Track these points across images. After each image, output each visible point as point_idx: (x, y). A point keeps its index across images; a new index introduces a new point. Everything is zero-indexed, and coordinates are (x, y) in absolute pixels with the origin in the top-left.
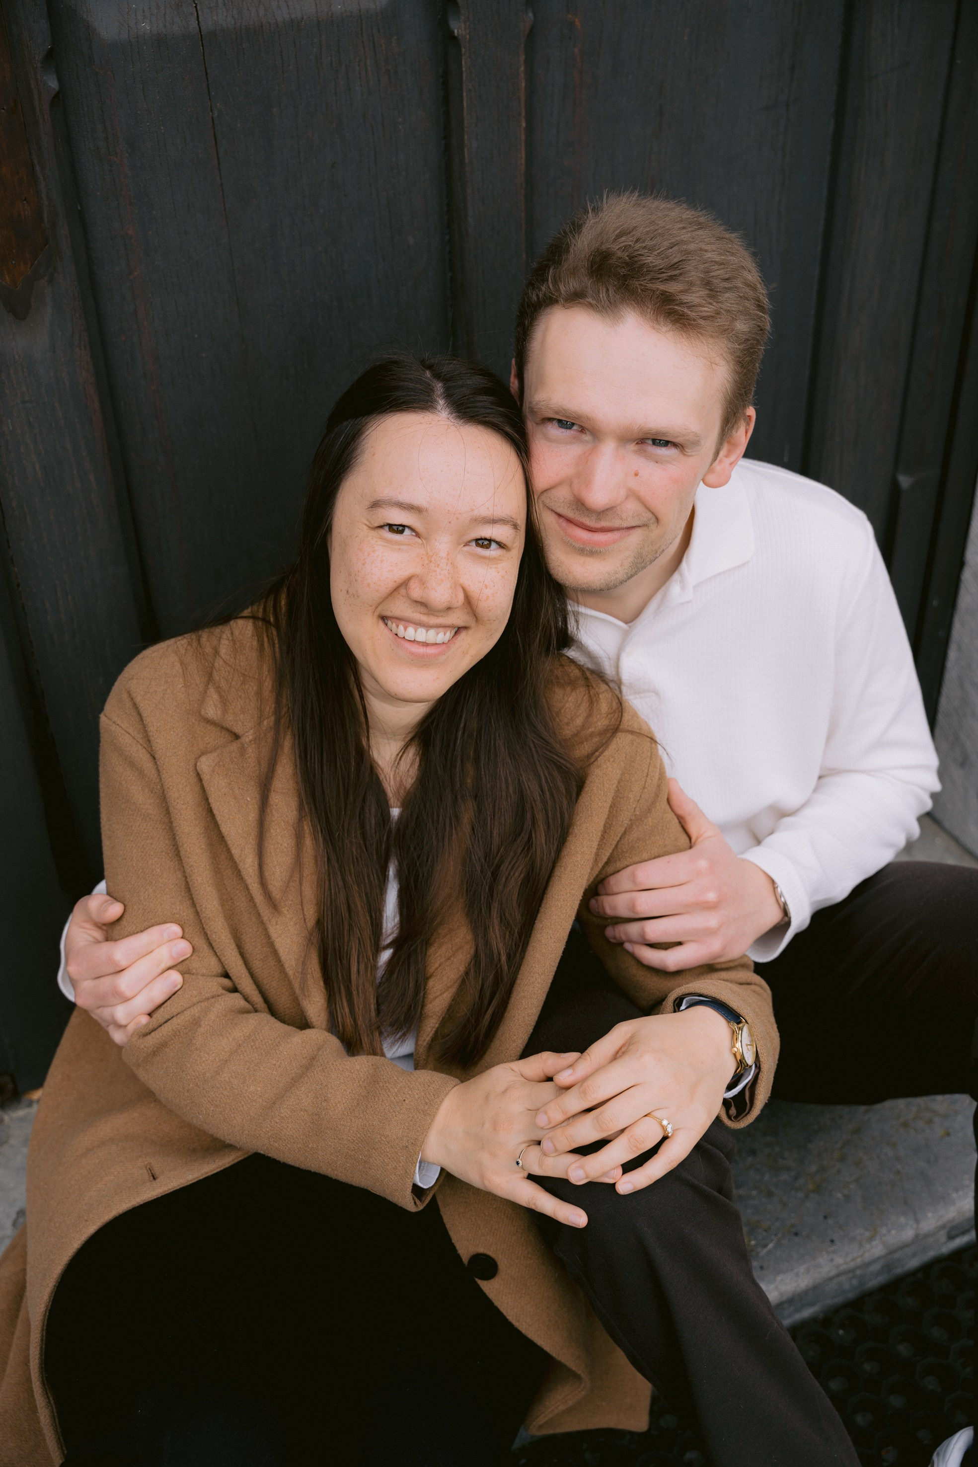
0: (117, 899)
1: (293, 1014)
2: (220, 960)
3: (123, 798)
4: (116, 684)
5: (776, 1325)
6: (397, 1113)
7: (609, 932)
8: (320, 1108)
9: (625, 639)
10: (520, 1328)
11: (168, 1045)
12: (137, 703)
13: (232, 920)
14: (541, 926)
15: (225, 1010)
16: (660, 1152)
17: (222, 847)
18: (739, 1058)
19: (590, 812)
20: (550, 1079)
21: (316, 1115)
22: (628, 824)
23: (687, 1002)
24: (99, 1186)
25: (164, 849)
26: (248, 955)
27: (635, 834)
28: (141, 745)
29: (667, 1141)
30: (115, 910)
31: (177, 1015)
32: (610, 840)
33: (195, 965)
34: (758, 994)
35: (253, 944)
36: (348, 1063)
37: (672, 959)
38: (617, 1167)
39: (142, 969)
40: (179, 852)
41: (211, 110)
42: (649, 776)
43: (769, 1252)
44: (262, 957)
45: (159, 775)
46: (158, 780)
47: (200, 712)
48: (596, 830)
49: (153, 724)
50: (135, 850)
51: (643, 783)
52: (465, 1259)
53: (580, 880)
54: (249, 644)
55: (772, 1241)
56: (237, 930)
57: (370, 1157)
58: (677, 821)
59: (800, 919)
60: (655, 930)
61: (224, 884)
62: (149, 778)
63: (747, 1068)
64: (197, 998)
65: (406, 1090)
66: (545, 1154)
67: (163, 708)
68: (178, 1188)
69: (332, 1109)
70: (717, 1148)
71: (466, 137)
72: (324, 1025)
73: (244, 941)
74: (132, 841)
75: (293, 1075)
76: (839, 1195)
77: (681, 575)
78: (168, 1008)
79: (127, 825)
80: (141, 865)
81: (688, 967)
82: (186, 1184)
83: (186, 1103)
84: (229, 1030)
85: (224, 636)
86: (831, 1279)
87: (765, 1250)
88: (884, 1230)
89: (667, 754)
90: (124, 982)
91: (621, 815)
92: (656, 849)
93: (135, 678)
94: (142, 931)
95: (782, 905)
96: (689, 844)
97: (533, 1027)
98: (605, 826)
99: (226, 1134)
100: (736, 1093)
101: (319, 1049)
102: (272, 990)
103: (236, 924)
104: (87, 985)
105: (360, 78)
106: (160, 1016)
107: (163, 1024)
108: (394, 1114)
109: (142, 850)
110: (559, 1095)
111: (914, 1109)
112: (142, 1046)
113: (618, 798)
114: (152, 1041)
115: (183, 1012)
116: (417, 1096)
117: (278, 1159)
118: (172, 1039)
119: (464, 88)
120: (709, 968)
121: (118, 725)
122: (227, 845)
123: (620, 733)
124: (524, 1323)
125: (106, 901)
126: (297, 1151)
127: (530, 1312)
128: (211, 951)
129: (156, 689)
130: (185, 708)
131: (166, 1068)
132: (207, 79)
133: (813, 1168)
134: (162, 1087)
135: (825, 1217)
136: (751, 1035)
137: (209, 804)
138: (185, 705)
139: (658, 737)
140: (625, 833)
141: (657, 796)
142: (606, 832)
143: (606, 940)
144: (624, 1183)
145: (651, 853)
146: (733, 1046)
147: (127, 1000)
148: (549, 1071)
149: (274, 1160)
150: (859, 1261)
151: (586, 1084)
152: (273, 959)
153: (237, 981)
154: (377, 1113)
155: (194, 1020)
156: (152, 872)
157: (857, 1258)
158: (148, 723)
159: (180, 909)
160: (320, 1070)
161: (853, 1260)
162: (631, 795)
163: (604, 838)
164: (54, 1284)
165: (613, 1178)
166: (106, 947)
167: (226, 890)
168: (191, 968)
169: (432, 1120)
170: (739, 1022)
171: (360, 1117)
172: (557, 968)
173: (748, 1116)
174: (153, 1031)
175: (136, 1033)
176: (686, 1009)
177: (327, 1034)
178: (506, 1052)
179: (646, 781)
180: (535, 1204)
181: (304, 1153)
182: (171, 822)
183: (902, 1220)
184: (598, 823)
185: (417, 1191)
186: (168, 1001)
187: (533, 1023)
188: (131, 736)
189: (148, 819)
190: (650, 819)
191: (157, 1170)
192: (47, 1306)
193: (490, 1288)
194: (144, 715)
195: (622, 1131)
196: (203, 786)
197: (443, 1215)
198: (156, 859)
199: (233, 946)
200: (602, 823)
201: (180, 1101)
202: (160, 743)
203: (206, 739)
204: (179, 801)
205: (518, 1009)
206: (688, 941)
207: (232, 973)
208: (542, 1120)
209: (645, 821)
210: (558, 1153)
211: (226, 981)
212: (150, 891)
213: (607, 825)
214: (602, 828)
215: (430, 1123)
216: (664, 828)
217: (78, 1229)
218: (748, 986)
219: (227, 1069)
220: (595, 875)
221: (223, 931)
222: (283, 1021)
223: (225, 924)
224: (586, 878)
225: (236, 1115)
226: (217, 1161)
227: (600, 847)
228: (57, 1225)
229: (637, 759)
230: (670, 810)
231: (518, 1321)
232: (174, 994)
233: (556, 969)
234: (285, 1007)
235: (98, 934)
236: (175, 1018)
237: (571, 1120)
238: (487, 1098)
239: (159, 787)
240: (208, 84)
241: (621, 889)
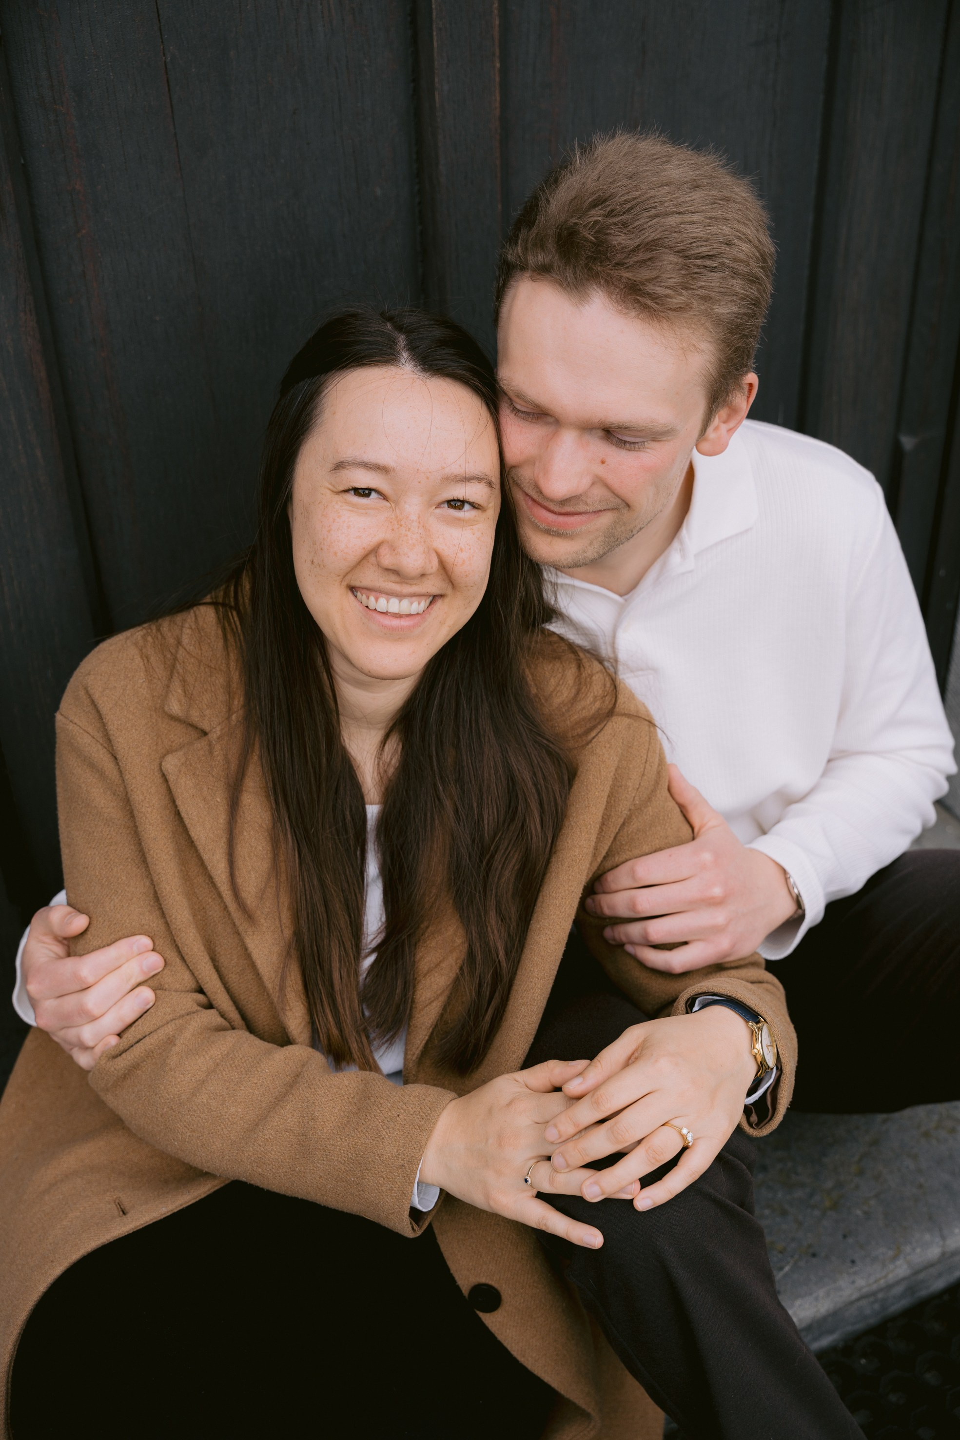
0: (80, 911)
1: (273, 1031)
2: (193, 974)
3: (83, 802)
4: (72, 680)
5: (805, 1350)
6: (391, 1130)
7: (608, 933)
8: (307, 1128)
9: (621, 612)
10: (525, 1364)
11: (140, 1067)
12: (95, 701)
13: (205, 931)
14: (539, 926)
15: (201, 1028)
16: (680, 1163)
17: (192, 852)
18: (759, 1060)
19: (586, 802)
20: (557, 1089)
21: (303, 1135)
22: (627, 815)
23: (700, 1002)
24: (65, 1223)
25: (129, 855)
26: (223, 969)
27: (634, 825)
28: (102, 745)
29: (687, 1152)
30: (80, 922)
31: (150, 1034)
32: (609, 832)
33: (167, 979)
34: (772, 993)
35: (229, 956)
36: (336, 1078)
37: (677, 960)
38: (635, 1182)
39: (112, 984)
40: (145, 858)
41: (164, 54)
42: (648, 762)
43: (786, 1276)
44: (238, 971)
45: (121, 776)
46: (120, 781)
47: (163, 708)
48: (593, 822)
49: (113, 722)
50: (98, 858)
51: (642, 769)
52: (465, 1290)
53: (578, 876)
54: (213, 632)
55: (788, 1263)
56: (211, 942)
57: (363, 1179)
58: (678, 810)
59: (814, 913)
60: (658, 930)
61: (195, 893)
62: (110, 780)
63: (768, 1069)
64: (171, 1016)
65: (400, 1105)
66: (555, 1170)
67: (124, 705)
68: (151, 1222)
69: (321, 1128)
70: (739, 1159)
71: (436, 80)
72: (307, 1041)
73: (219, 953)
74: (94, 848)
75: (277, 1093)
76: (859, 1212)
77: (681, 543)
78: (140, 1027)
79: (87, 831)
80: (104, 873)
81: (694, 968)
82: (159, 1218)
83: (159, 1129)
84: (205, 1048)
85: (187, 625)
86: (852, 1303)
87: (781, 1273)
88: (908, 1249)
89: (668, 738)
90: (92, 1000)
91: (619, 805)
92: (657, 841)
93: (92, 673)
94: (109, 945)
95: (795, 896)
96: (692, 835)
97: (534, 1036)
98: (603, 817)
99: (204, 1161)
100: (757, 1098)
101: (303, 1066)
102: (250, 1006)
103: (209, 935)
104: (49, 1004)
105: (323, 17)
106: (130, 1036)
107: (135, 1044)
108: (388, 1131)
109: (106, 857)
110: (570, 1107)
111: (935, 1117)
112: (112, 1069)
113: (616, 788)
114: (122, 1063)
115: (155, 1031)
116: (412, 1111)
117: (261, 1187)
118: (145, 1061)
119: (434, 26)
120: (718, 968)
121: (75, 724)
122: (196, 850)
123: (616, 717)
124: (530, 1359)
125: (70, 913)
126: (282, 1176)
127: (536, 1346)
128: (184, 964)
129: (115, 684)
130: (147, 704)
131: (138, 1091)
132: (159, 20)
133: (829, 1184)
134: (133, 1113)
135: (845, 1236)
136: (771, 1035)
137: (176, 807)
138: (147, 702)
139: (657, 718)
140: (624, 824)
141: (657, 783)
142: (604, 824)
143: (606, 941)
144: (643, 1198)
145: (651, 845)
146: (753, 1047)
147: (94, 1019)
148: (557, 1081)
149: (258, 1187)
150: (882, 1283)
151: (598, 1093)
152: (251, 972)
153: (212, 997)
154: (369, 1130)
155: (169, 1039)
156: (118, 880)
157: (880, 1279)
158: (108, 720)
159: (149, 920)
160: (305, 1087)
161: (876, 1282)
162: (630, 783)
163: (602, 830)
164: (19, 1331)
165: (631, 1194)
166: (71, 962)
167: (198, 899)
168: (162, 983)
169: (429, 1136)
170: (758, 1022)
171: (352, 1136)
172: (558, 972)
173: (771, 1122)
174: (123, 1052)
175: (105, 1055)
176: (699, 1010)
177: (310, 1050)
178: (506, 1064)
179: (645, 768)
180: (545, 1225)
181: (290, 1178)
182: (136, 827)
183: (927, 1237)
184: (595, 814)
185: (416, 1215)
186: (140, 1020)
187: (534, 1032)
188: (90, 735)
189: (111, 824)
190: (650, 808)
191: (126, 1204)
192: (12, 1356)
193: (492, 1321)
194: (104, 712)
195: (639, 1142)
196: (169, 787)
197: (440, 1243)
198: (121, 867)
199: (207, 959)
200: (600, 814)
201: (152, 1127)
202: (122, 742)
203: (170, 737)
204: (144, 804)
205: (517, 1017)
206: (694, 940)
207: (206, 988)
208: (552, 1134)
209: (645, 810)
210: (569, 1168)
211: (200, 997)
212: (116, 901)
213: (605, 817)
214: (600, 819)
215: (428, 1139)
216: (666, 818)
217: (43, 1271)
218: (760, 985)
219: (204, 1089)
220: (593, 871)
221: (195, 943)
222: (262, 1038)
223: (197, 935)
224: (585, 873)
225: (215, 1139)
226: (192, 1191)
227: (599, 840)
228: (20, 1268)
229: (635, 744)
230: (671, 799)
231: (524, 1356)
232: (146, 1012)
233: (556, 973)
234: (264, 1024)
235: (59, 950)
236: (147, 1038)
237: (583, 1133)
238: (490, 1111)
239: (122, 789)
240: (160, 26)
241: (620, 887)
